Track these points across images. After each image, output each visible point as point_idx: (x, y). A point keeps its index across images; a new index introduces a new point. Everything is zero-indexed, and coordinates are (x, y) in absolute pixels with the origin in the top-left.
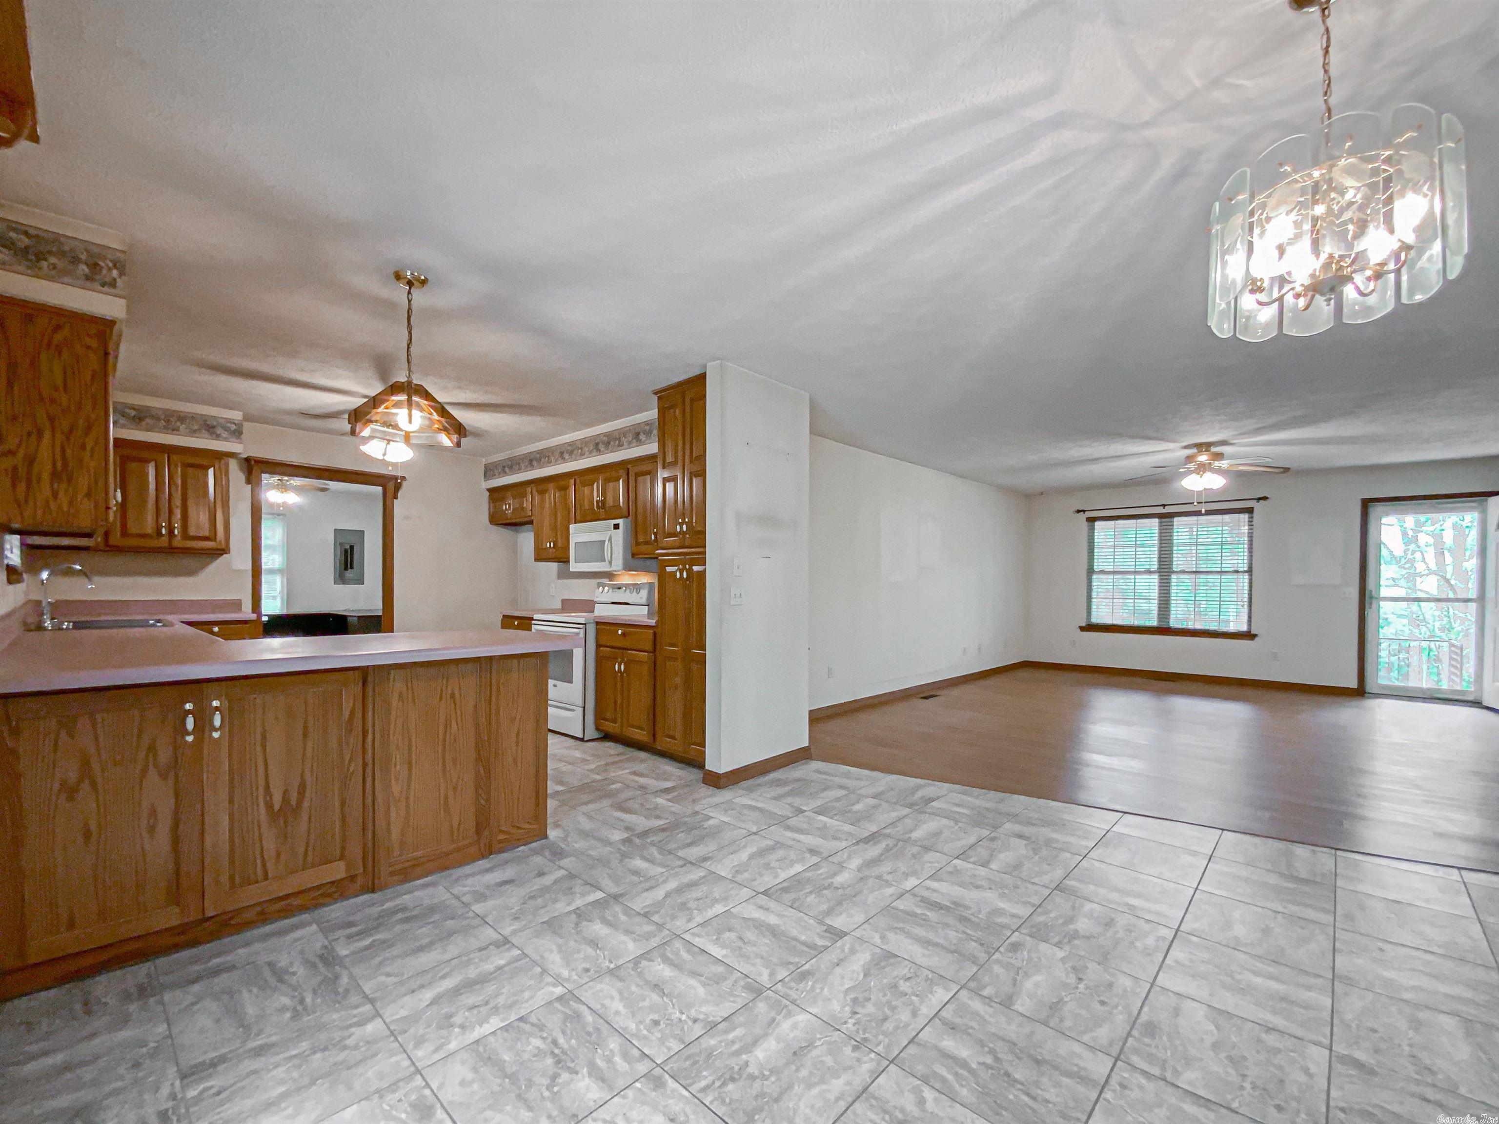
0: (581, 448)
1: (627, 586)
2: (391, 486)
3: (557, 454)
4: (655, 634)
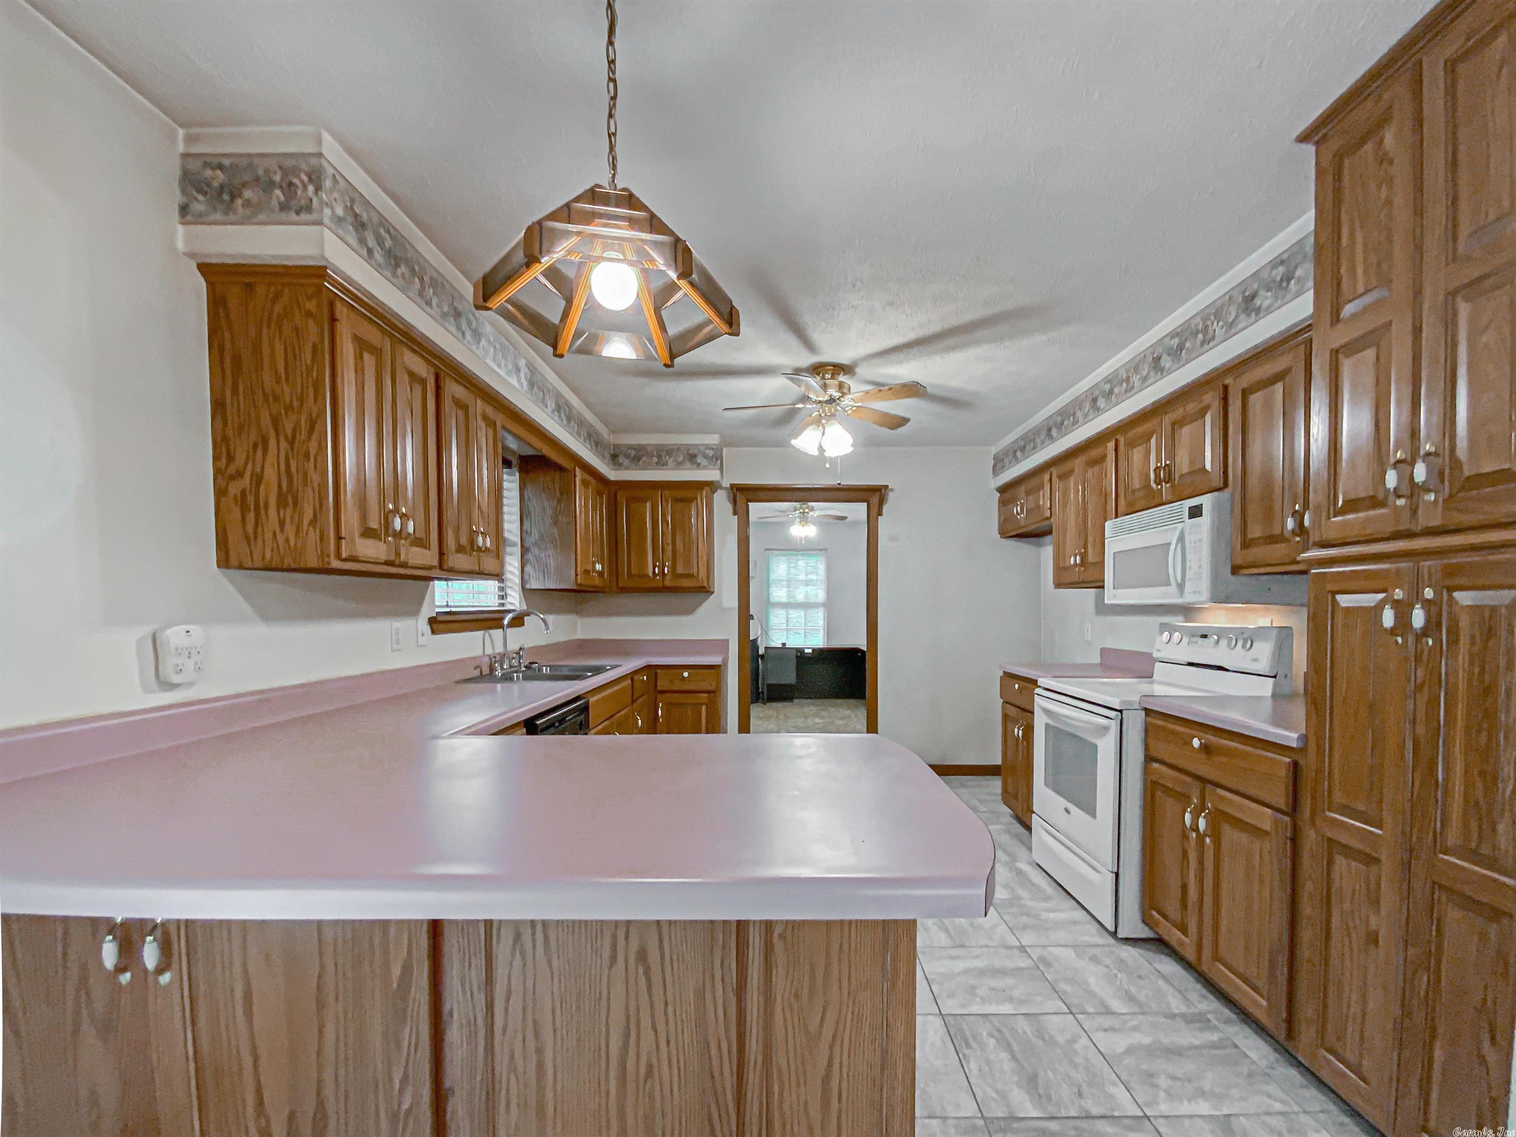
0: (1128, 380)
1: (1221, 633)
2: (875, 500)
3: (1087, 406)
4: (1295, 765)
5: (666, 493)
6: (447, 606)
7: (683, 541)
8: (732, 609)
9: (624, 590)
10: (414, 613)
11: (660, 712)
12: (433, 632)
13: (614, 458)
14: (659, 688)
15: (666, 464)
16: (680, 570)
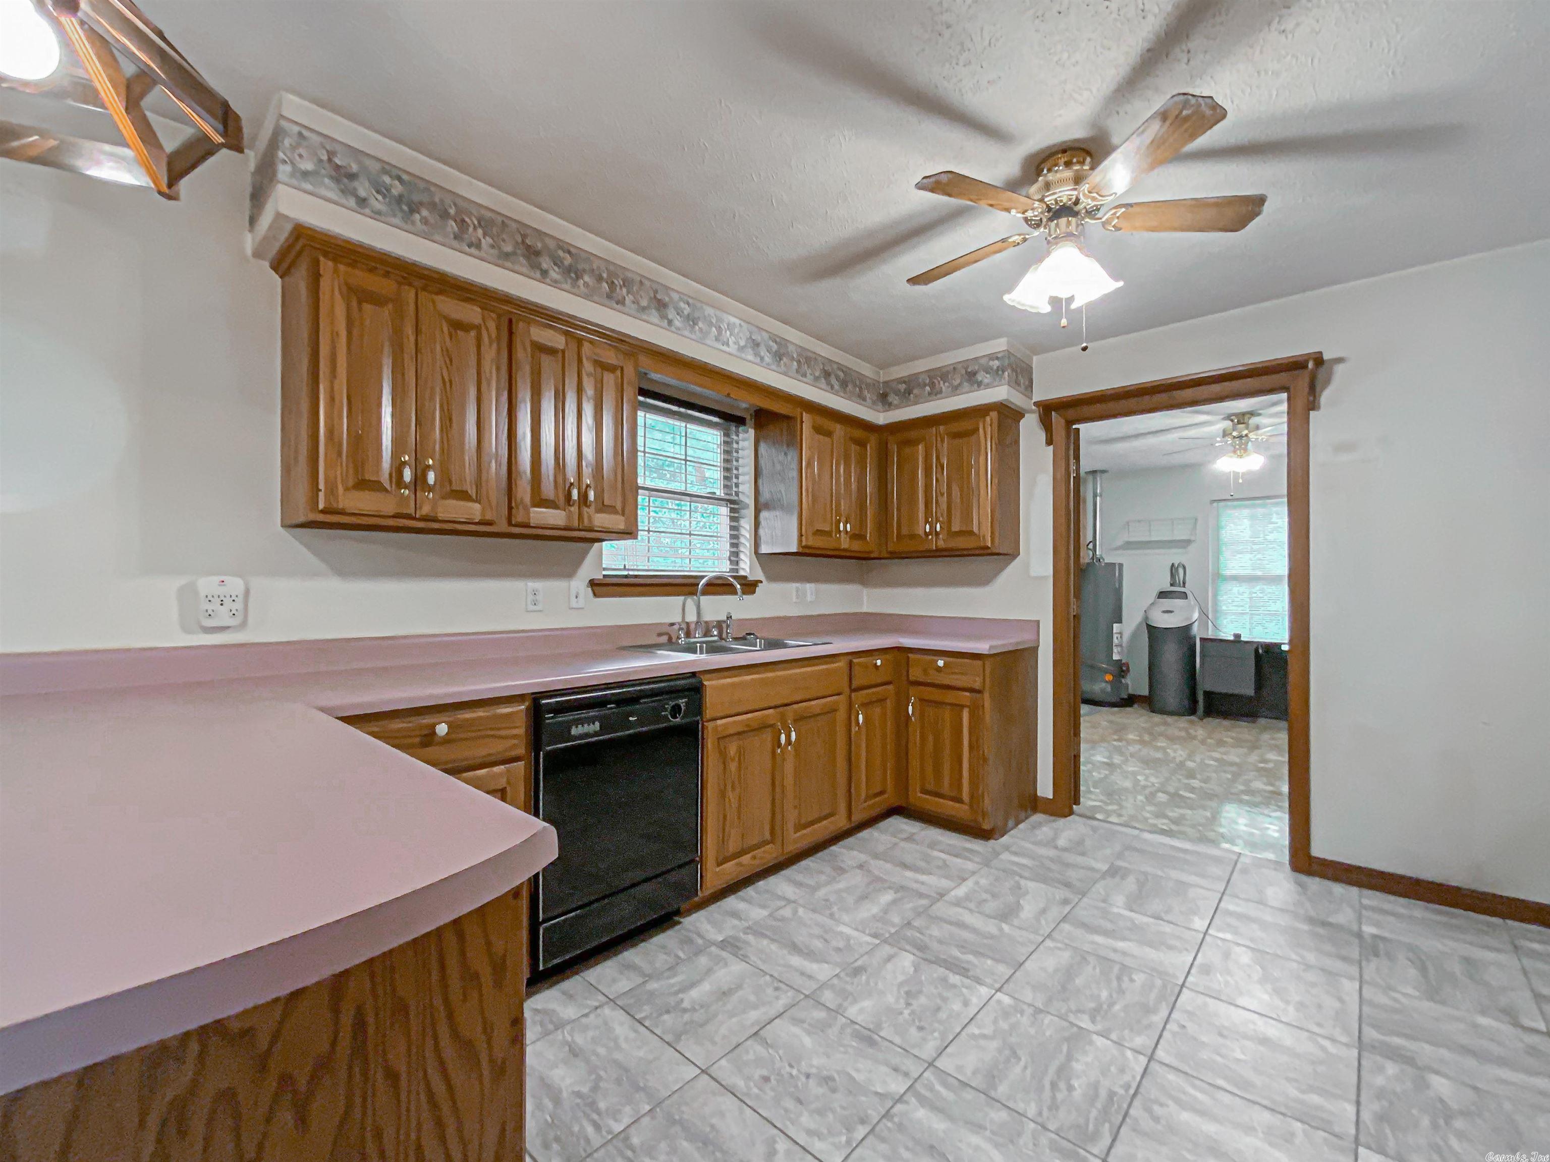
5: (942, 428)
6: (625, 569)
7: (961, 491)
8: (1045, 578)
9: (895, 556)
10: (569, 573)
11: (910, 708)
12: (595, 595)
13: (883, 399)
14: (912, 678)
15: (941, 392)
16: (956, 527)
